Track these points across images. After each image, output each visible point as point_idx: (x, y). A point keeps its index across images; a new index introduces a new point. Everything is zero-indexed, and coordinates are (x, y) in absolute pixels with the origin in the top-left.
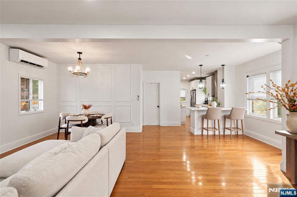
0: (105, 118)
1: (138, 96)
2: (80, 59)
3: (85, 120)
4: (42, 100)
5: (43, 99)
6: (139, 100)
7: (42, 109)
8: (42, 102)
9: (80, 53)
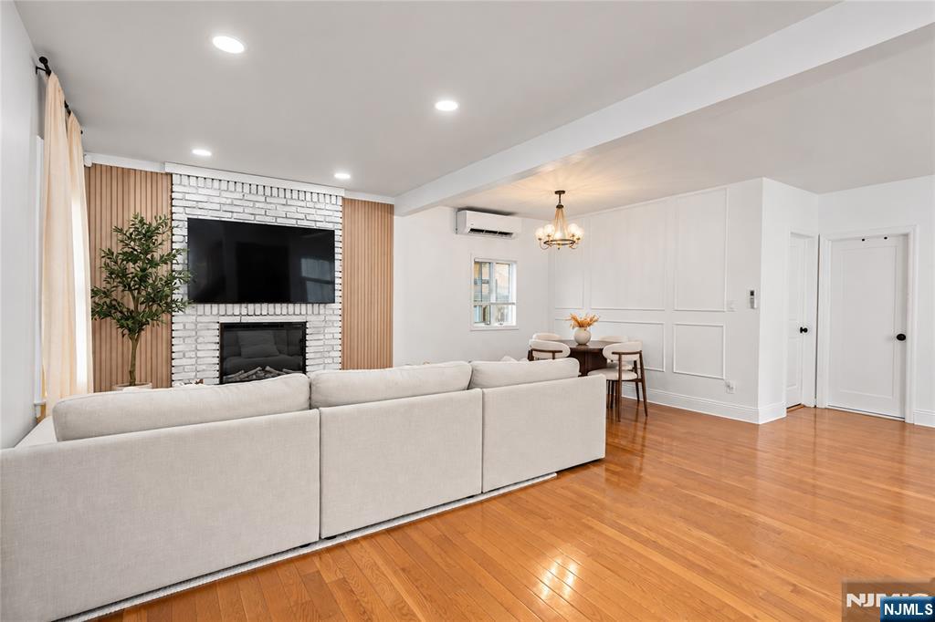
0: (613, 353)
1: (752, 293)
2: (560, 207)
3: (561, 352)
4: (513, 304)
5: (515, 302)
6: (752, 307)
7: (514, 324)
8: (514, 307)
9: (560, 193)
